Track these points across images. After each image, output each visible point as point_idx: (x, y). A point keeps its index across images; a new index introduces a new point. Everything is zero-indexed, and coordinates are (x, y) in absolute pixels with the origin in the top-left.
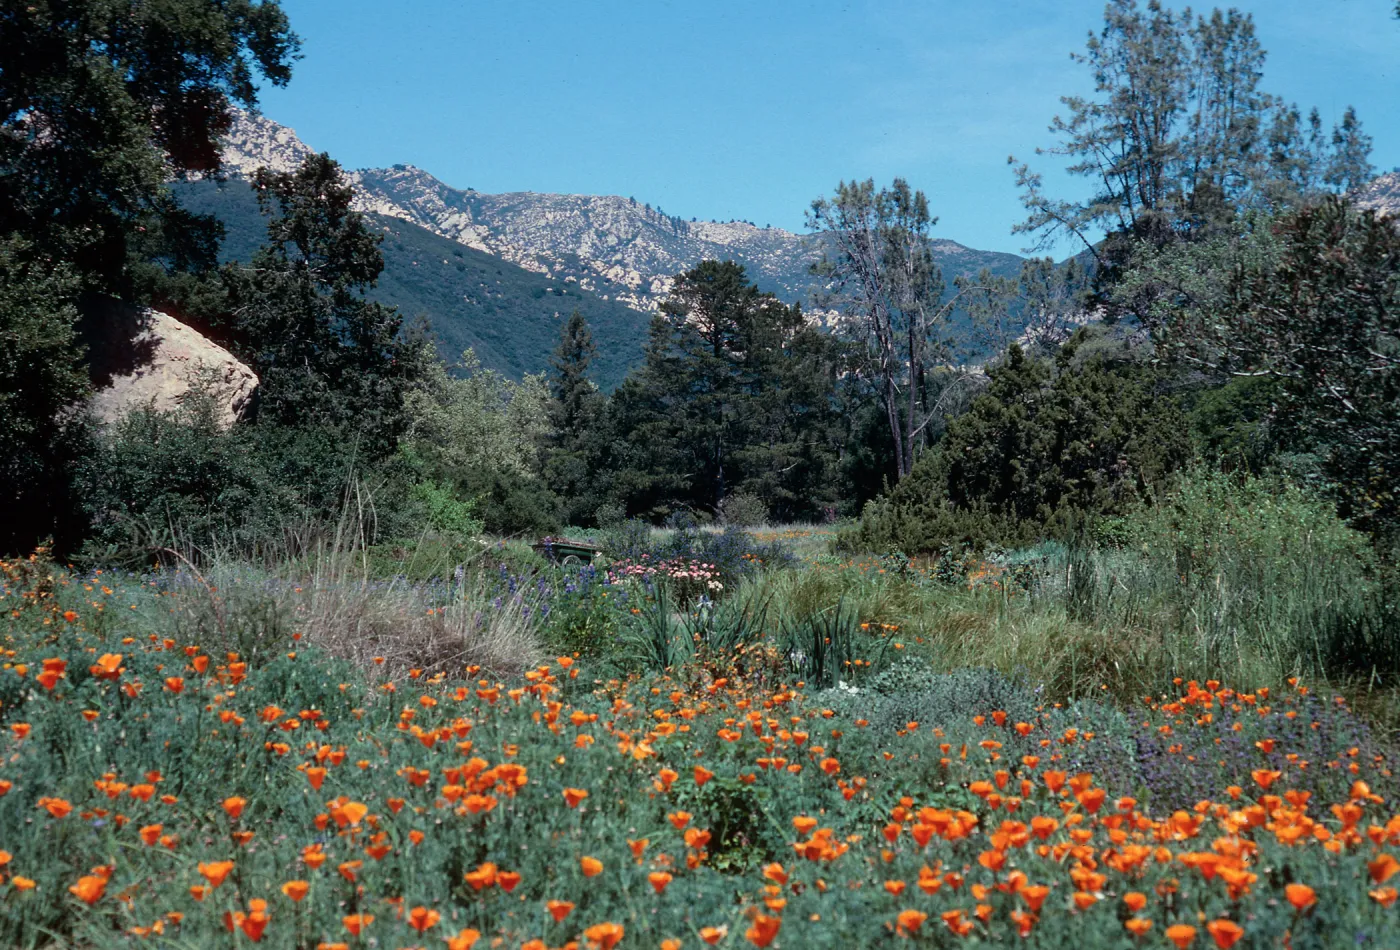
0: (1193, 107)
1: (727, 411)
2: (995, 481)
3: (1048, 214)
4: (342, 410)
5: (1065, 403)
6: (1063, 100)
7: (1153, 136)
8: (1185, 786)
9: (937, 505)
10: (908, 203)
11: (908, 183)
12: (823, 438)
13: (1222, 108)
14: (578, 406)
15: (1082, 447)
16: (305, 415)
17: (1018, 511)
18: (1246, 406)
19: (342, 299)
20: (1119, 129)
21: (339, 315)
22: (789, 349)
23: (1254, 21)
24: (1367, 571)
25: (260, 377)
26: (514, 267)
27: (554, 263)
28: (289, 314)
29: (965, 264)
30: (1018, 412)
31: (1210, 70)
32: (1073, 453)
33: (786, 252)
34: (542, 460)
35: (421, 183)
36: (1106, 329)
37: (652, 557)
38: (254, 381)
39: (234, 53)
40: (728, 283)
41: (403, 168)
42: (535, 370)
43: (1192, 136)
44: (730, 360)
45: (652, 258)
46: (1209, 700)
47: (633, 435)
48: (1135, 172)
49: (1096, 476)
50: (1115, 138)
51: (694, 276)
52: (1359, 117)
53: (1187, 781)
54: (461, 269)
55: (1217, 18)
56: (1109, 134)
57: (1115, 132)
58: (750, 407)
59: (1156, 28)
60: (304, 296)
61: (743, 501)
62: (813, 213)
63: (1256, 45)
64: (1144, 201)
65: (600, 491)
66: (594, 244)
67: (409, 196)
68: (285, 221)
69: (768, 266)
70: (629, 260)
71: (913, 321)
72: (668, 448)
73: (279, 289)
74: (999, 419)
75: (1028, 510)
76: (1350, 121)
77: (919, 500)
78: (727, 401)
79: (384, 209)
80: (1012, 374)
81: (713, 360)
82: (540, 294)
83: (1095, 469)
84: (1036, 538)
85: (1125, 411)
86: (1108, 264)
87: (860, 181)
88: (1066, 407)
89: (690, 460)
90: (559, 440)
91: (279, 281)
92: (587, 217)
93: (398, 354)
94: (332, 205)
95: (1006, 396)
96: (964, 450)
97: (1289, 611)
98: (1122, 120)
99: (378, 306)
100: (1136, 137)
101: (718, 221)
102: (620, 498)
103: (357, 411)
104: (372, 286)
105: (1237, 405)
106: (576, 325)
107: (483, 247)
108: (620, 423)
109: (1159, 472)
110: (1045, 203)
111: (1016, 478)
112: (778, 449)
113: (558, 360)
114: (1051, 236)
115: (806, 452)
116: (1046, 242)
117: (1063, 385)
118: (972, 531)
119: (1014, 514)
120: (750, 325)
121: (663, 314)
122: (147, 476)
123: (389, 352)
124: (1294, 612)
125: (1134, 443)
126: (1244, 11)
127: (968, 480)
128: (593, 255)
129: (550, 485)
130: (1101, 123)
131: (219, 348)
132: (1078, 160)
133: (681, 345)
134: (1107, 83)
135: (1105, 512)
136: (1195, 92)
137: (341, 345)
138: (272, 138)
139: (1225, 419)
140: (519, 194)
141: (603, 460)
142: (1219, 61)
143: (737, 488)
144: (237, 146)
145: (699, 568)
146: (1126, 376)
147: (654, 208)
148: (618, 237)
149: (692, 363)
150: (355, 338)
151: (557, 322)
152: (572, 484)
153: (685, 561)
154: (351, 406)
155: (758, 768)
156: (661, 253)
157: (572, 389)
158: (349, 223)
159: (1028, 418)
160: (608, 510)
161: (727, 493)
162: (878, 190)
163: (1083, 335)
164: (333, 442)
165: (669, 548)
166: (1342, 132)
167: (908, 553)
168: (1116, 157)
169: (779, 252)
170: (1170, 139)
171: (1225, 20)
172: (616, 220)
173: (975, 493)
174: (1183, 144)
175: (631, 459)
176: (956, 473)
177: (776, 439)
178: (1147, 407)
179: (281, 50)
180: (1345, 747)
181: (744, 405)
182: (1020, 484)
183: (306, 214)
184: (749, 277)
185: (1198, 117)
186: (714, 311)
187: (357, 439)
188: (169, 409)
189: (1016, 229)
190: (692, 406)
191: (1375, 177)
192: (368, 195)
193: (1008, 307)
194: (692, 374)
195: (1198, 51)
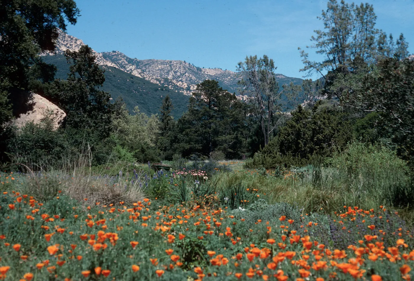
0: (354, 33)
1: (213, 125)
2: (294, 147)
3: (310, 66)
4: (92, 124)
5: (315, 123)
6: (315, 31)
7: (342, 42)
8: (345, 240)
9: (276, 154)
10: (268, 62)
11: (268, 56)
12: (242, 134)
13: (363, 33)
14: (168, 124)
15: (320, 136)
16: (81, 125)
17: (301, 156)
18: (371, 124)
19: (92, 90)
20: (332, 40)
21: (91, 95)
22: (232, 107)
23: (373, 7)
24: (406, 174)
25: (67, 114)
26: (148, 82)
27: (161, 81)
28: (76, 94)
29: (286, 81)
30: (300, 126)
31: (359, 22)
32: (318, 138)
33: (231, 78)
34: (157, 140)
35: (121, 57)
36: (328, 101)
37: (186, 169)
38: (65, 115)
39: (59, 14)
40: (213, 87)
41: (115, 52)
42: (155, 113)
43: (354, 42)
44: (214, 110)
45: (191, 79)
46: (355, 213)
47: (184, 133)
48: (337, 53)
49: (325, 145)
50: (331, 42)
51: (202, 84)
52: (404, 36)
53: (346, 239)
54: (133, 82)
55: (362, 6)
56: (329, 41)
57: (331, 41)
58: (220, 124)
59: (343, 9)
60: (80, 89)
61: (218, 153)
62: (238, 66)
63: (374, 14)
64: (339, 62)
65: (174, 150)
66: (173, 75)
67: (117, 60)
68: (75, 66)
69: (226, 82)
70: (184, 80)
71: (269, 98)
72: (194, 137)
73: (73, 86)
74: (295, 128)
75: (304, 155)
76: (401, 37)
77: (271, 152)
78: (212, 122)
79: (109, 64)
80: (299, 114)
81: (208, 110)
82: (156, 90)
83: (324, 143)
84: (306, 164)
85: (333, 125)
86: (329, 81)
87: (253, 56)
88: (315, 124)
89: (202, 140)
90: (162, 134)
91: (73, 84)
92: (171, 67)
93: (109, 107)
94: (89, 61)
95: (297, 121)
96: (284, 137)
97: (382, 186)
98: (333, 37)
99: (103, 92)
100: (337, 42)
101: (211, 68)
102: (180, 152)
103: (96, 124)
104: (102, 86)
105: (368, 123)
106: (167, 99)
107: (139, 76)
108: (180, 129)
109: (344, 144)
110: (309, 62)
111: (300, 146)
112: (228, 137)
113: (162, 110)
114: (311, 72)
115: (236, 138)
116: (310, 74)
117: (315, 117)
118: (287, 162)
119: (299, 157)
120: (220, 99)
121: (193, 96)
122: (30, 144)
123: (107, 106)
124: (383, 186)
125: (336, 135)
126: (370, 4)
127: (285, 146)
128: (173, 78)
129: (159, 148)
130: (326, 38)
131: (54, 105)
132: (319, 49)
133: (199, 105)
134: (328, 26)
135: (327, 156)
136: (355, 29)
137: (92, 104)
138: (75, 43)
139: (364, 127)
140: (150, 60)
141: (175, 140)
142: (362, 19)
143: (216, 149)
144: (65, 45)
145: (201, 172)
146: (334, 115)
147: (191, 64)
148: (180, 73)
149: (203, 111)
150: (96, 102)
151: (162, 99)
152: (165, 147)
153: (196, 170)
154: (95, 123)
155: (204, 234)
156: (194, 78)
157: (166, 119)
158: (94, 66)
159: (304, 128)
160: (176, 155)
161: (212, 151)
162: (258, 59)
163: (320, 102)
164: (89, 134)
165: (192, 166)
166: (399, 41)
167: (267, 169)
168: (331, 48)
169: (229, 77)
170: (347, 43)
171: (365, 7)
172: (180, 68)
173: (288, 151)
174: (351, 44)
175: (183, 140)
176: (282, 144)
177: (228, 134)
178: (340, 124)
179: (74, 13)
180: (398, 228)
181: (218, 124)
182: (301, 148)
183: (81, 64)
184: (220, 85)
185: (355, 36)
186: (209, 95)
187: (96, 133)
188: (38, 123)
189: (301, 70)
190: (202, 124)
191: (410, 55)
192: (105, 60)
193: (298, 94)
194: (202, 114)
195: (356, 16)
